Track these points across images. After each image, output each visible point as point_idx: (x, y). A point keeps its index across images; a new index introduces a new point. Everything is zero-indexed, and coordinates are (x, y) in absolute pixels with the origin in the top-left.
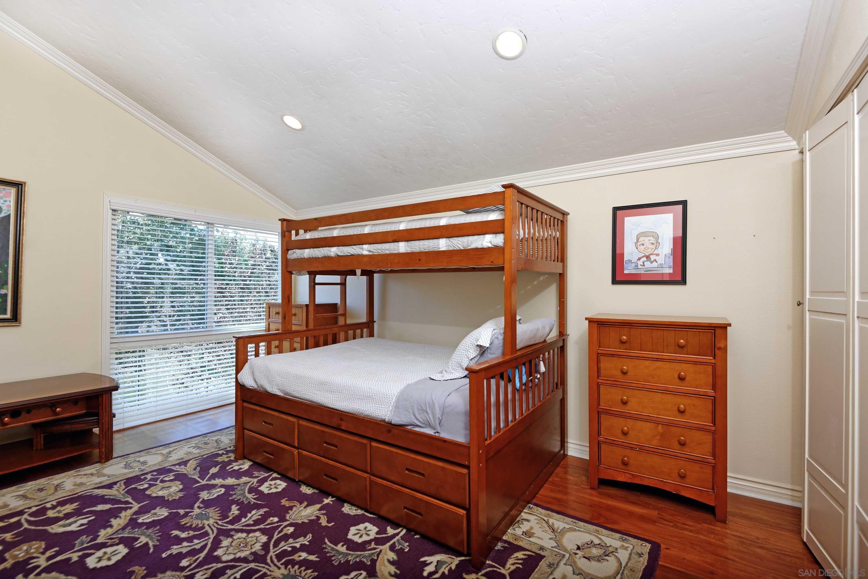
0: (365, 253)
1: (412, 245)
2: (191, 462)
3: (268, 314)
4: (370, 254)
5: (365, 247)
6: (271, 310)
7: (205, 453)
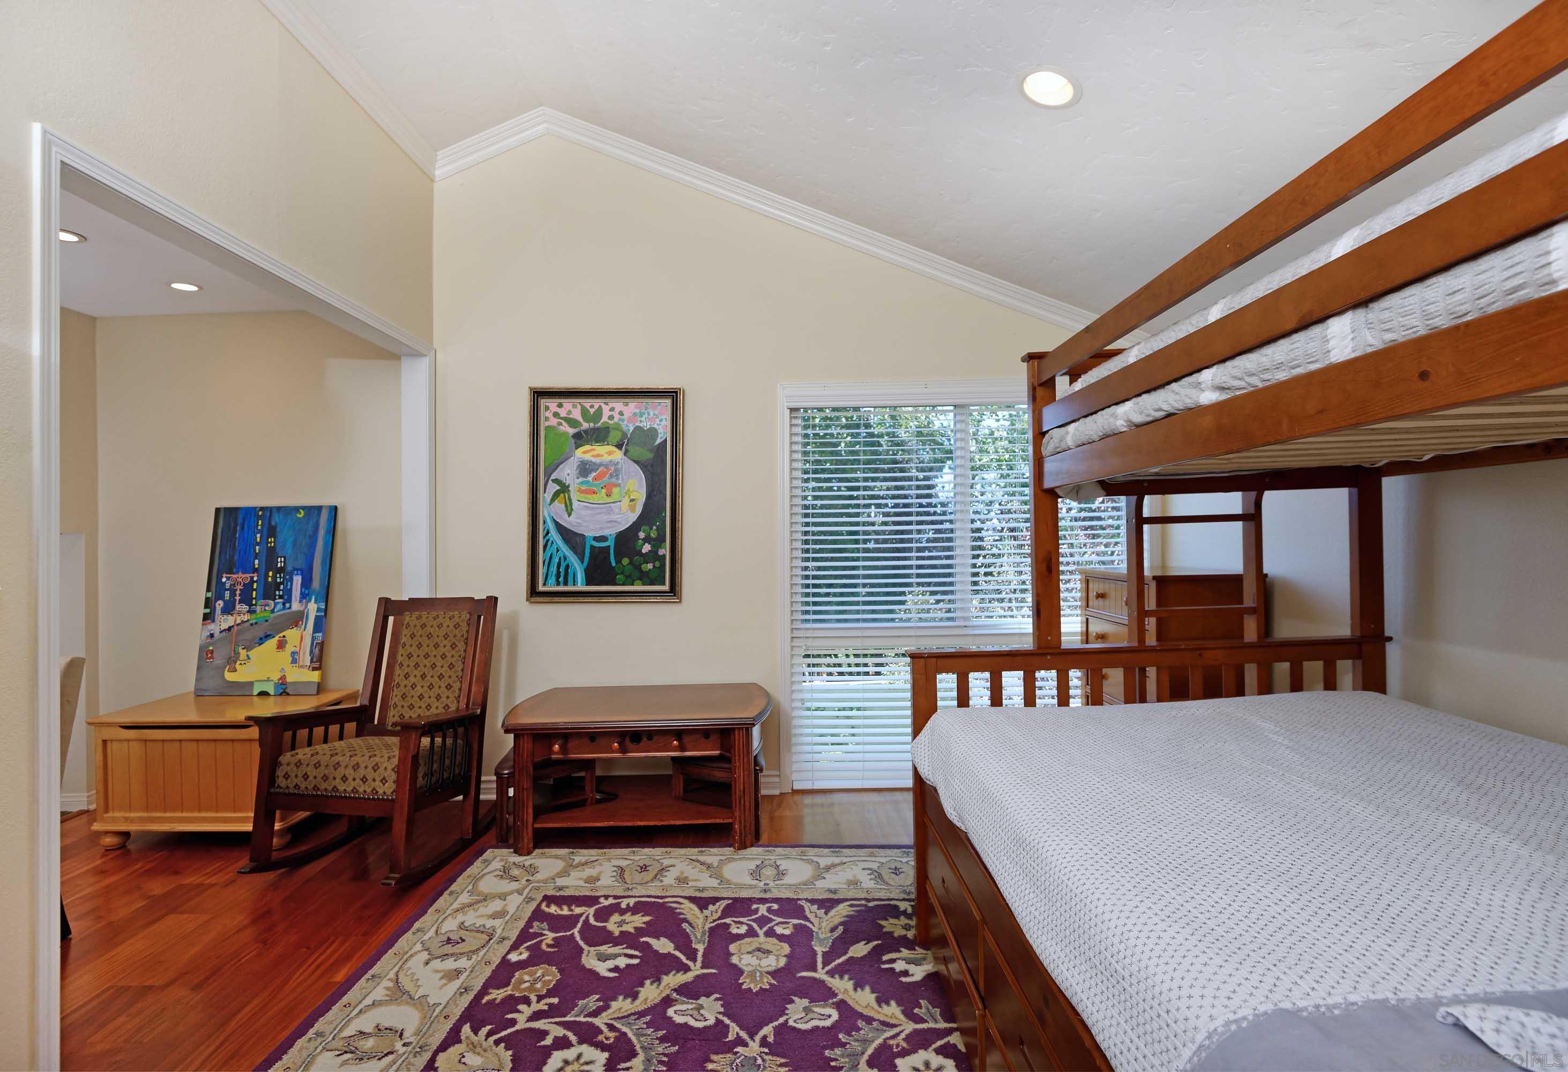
0: (1209, 397)
1: (1387, 315)
2: (841, 906)
3: (1084, 594)
4: (1224, 397)
5: (1207, 376)
6: (1091, 585)
7: (877, 895)
